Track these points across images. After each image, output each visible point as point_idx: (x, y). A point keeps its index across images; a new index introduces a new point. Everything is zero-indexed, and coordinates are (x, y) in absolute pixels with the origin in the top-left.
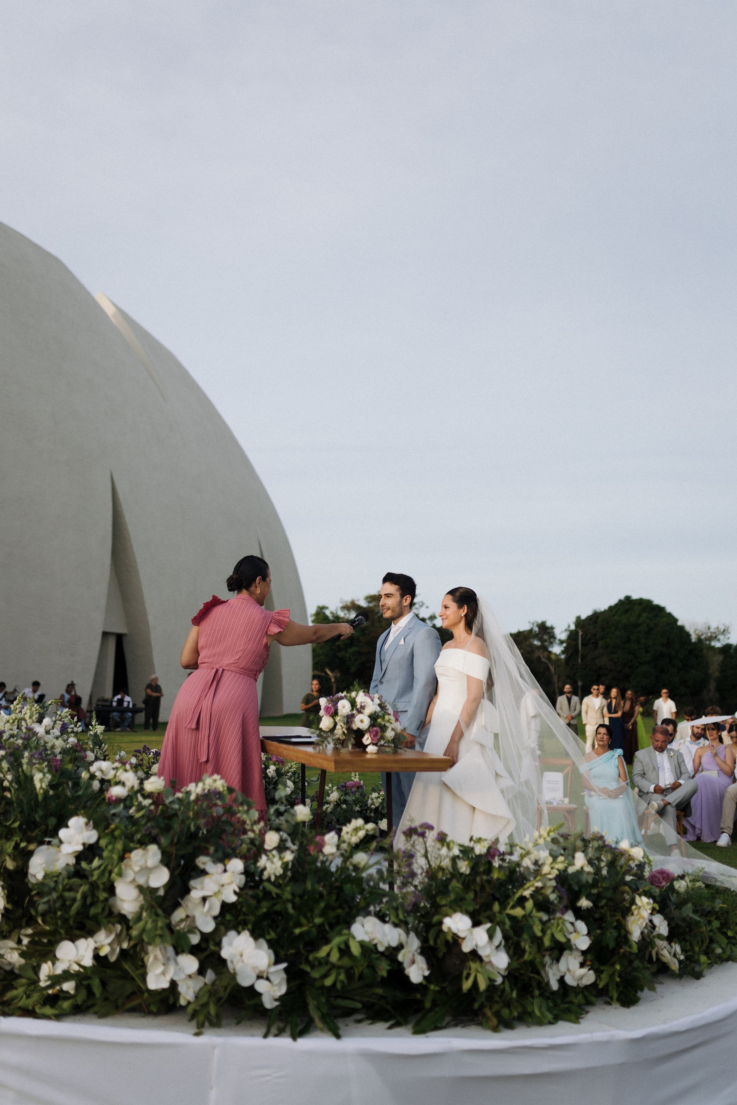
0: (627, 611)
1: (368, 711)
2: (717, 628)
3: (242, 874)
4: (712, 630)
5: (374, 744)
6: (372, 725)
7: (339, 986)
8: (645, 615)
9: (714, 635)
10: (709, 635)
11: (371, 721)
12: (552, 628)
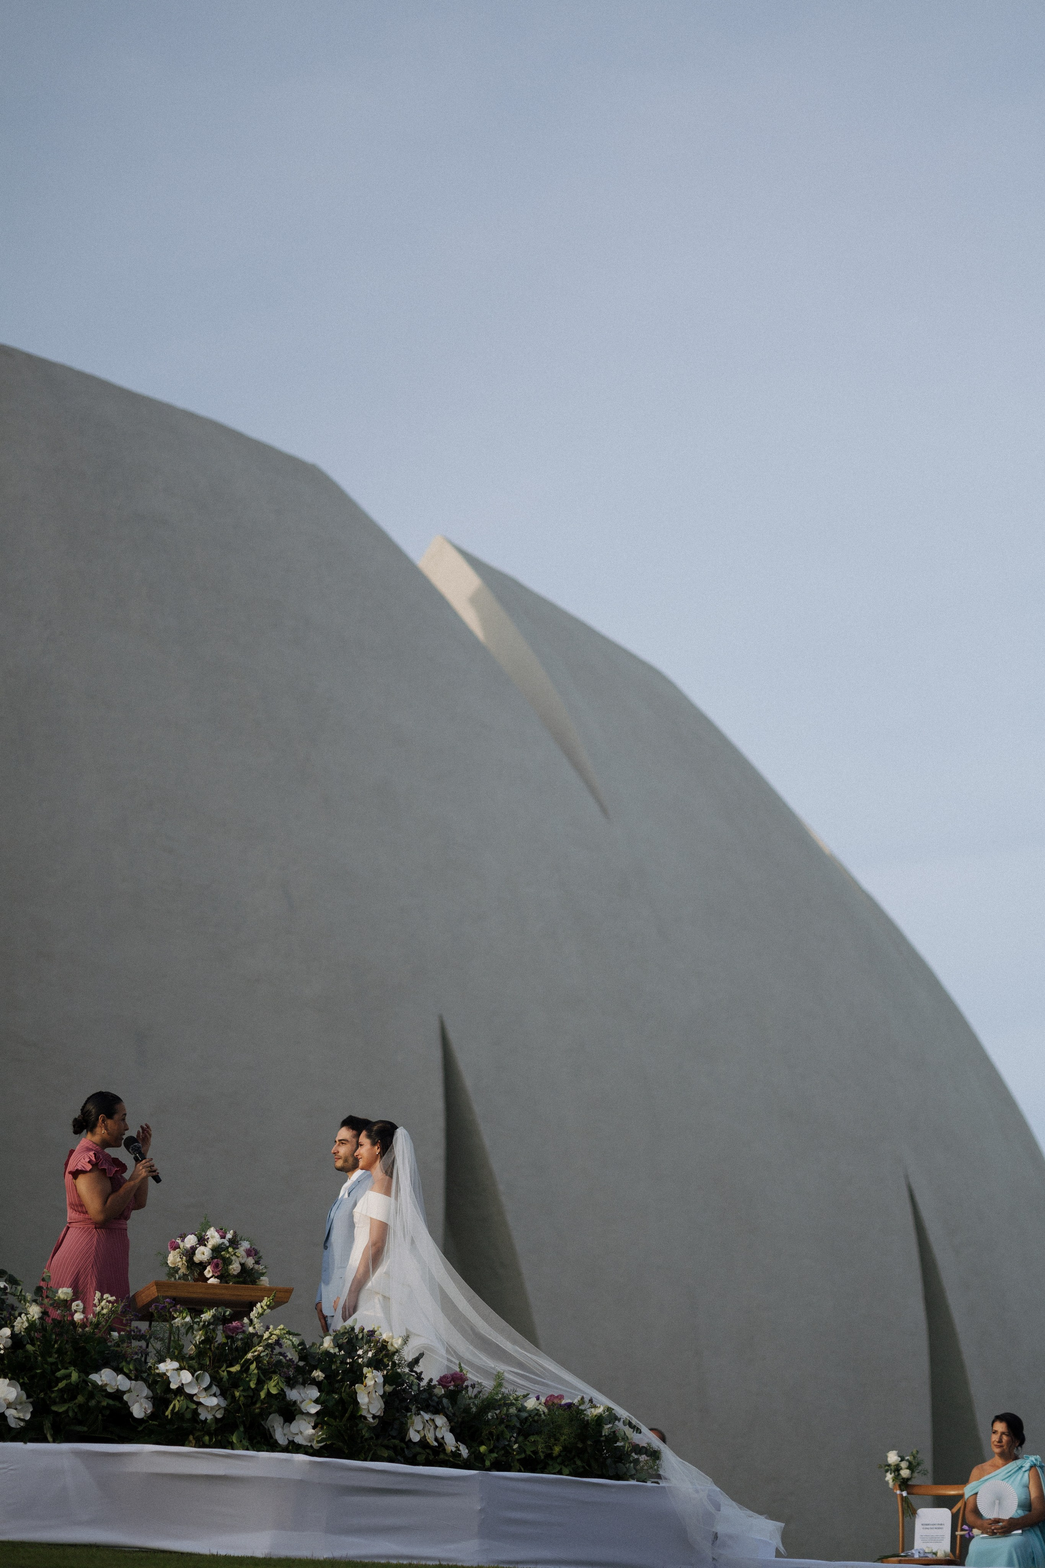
1: (210, 1244)
3: (10, 1338)
5: (215, 1277)
6: (213, 1258)
7: (70, 1414)
11: (213, 1254)
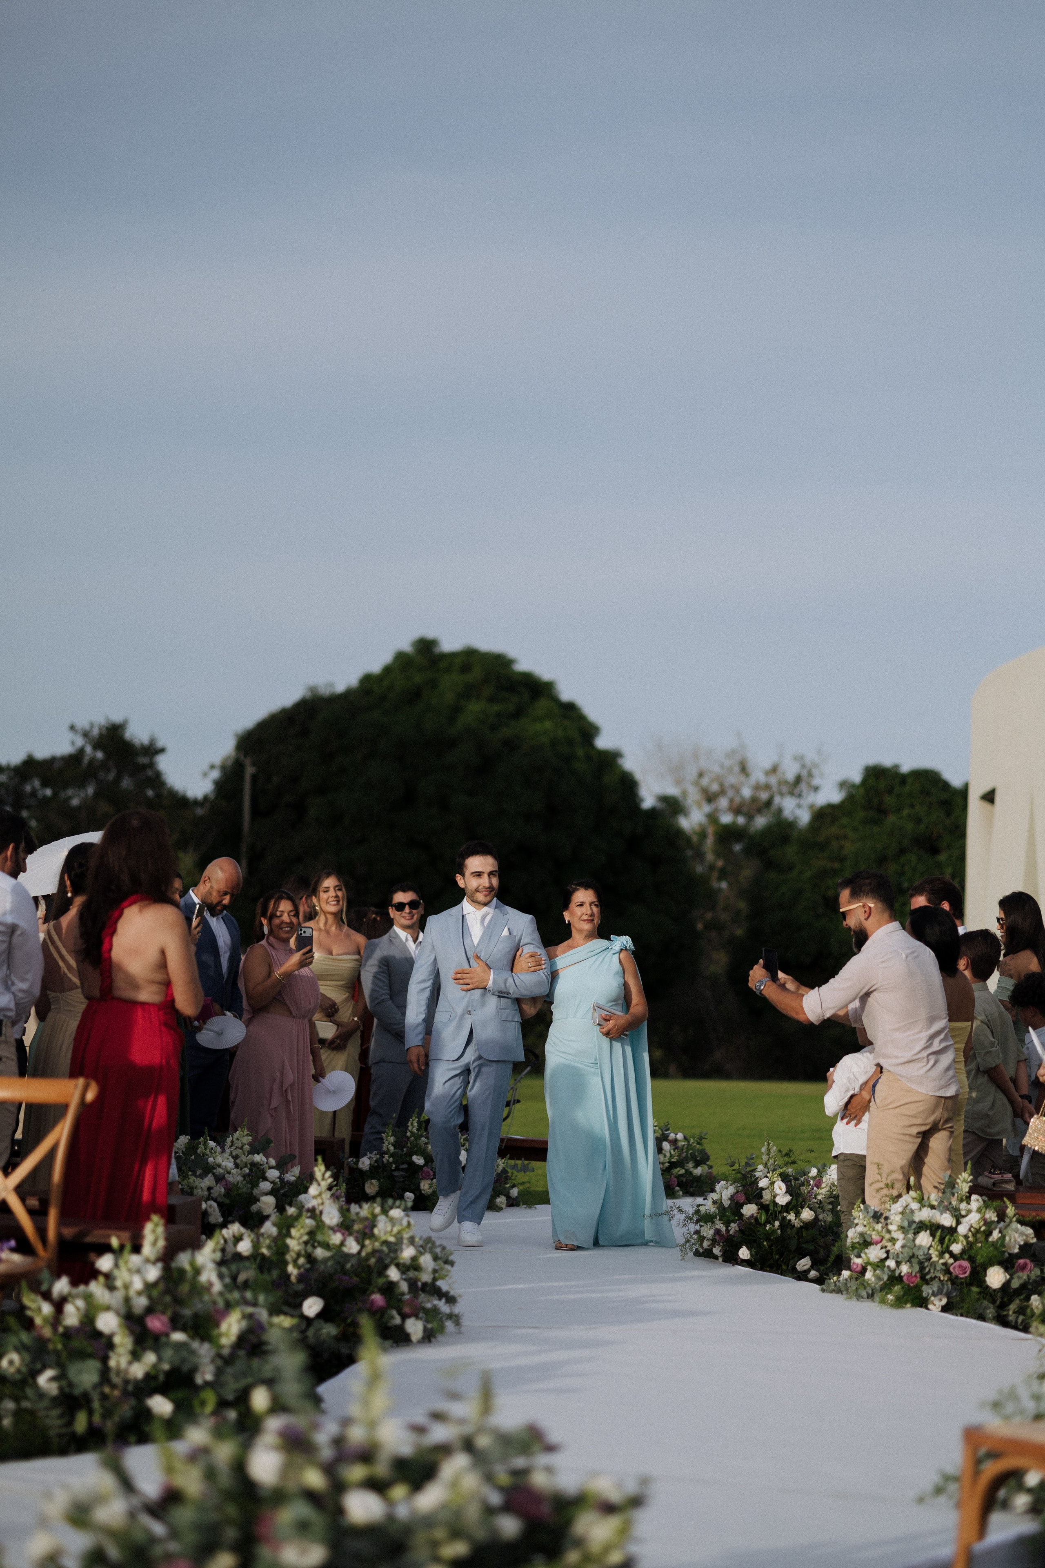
0: (415, 695)
2: (774, 770)
4: (758, 776)
8: (475, 707)
9: (764, 796)
10: (747, 792)
12: (152, 750)
